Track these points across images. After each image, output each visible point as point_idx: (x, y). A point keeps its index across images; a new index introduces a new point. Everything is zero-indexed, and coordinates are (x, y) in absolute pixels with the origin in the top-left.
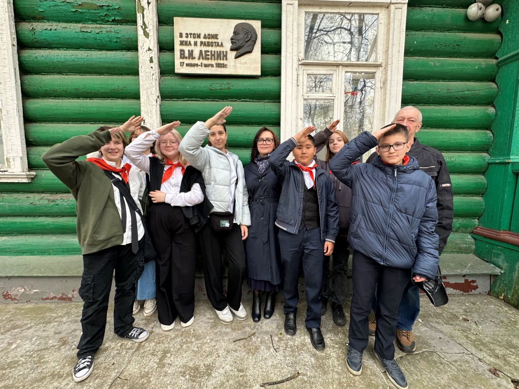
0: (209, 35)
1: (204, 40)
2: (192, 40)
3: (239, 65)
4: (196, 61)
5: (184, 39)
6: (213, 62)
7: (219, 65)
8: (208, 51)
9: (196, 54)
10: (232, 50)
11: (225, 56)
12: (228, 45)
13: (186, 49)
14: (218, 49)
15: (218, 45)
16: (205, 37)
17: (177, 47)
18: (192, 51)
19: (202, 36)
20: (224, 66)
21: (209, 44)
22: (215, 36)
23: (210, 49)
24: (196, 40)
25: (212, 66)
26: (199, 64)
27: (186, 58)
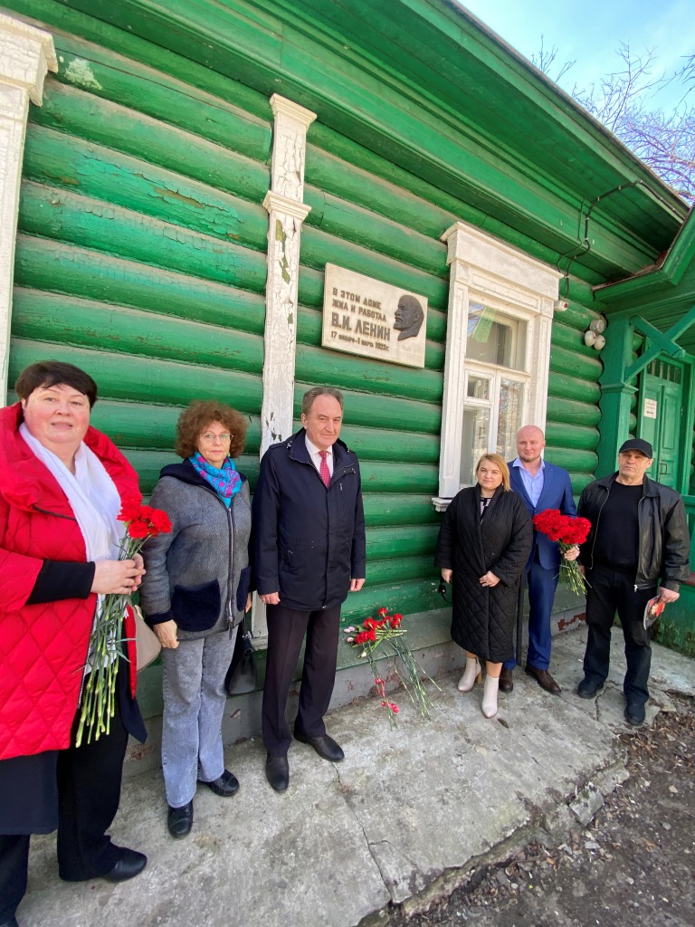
0: (370, 301)
1: (364, 307)
2: (350, 303)
3: (402, 350)
4: (351, 334)
5: (338, 298)
6: (373, 340)
7: (379, 346)
8: (368, 324)
9: (353, 323)
10: (395, 328)
11: (387, 336)
12: (391, 321)
13: (341, 313)
14: (379, 323)
15: (380, 318)
16: (365, 303)
17: (329, 308)
18: (348, 318)
19: (362, 300)
20: (384, 348)
21: (369, 314)
22: (377, 305)
23: (370, 320)
24: (354, 303)
25: (372, 345)
26: (356, 339)
27: (340, 326)
